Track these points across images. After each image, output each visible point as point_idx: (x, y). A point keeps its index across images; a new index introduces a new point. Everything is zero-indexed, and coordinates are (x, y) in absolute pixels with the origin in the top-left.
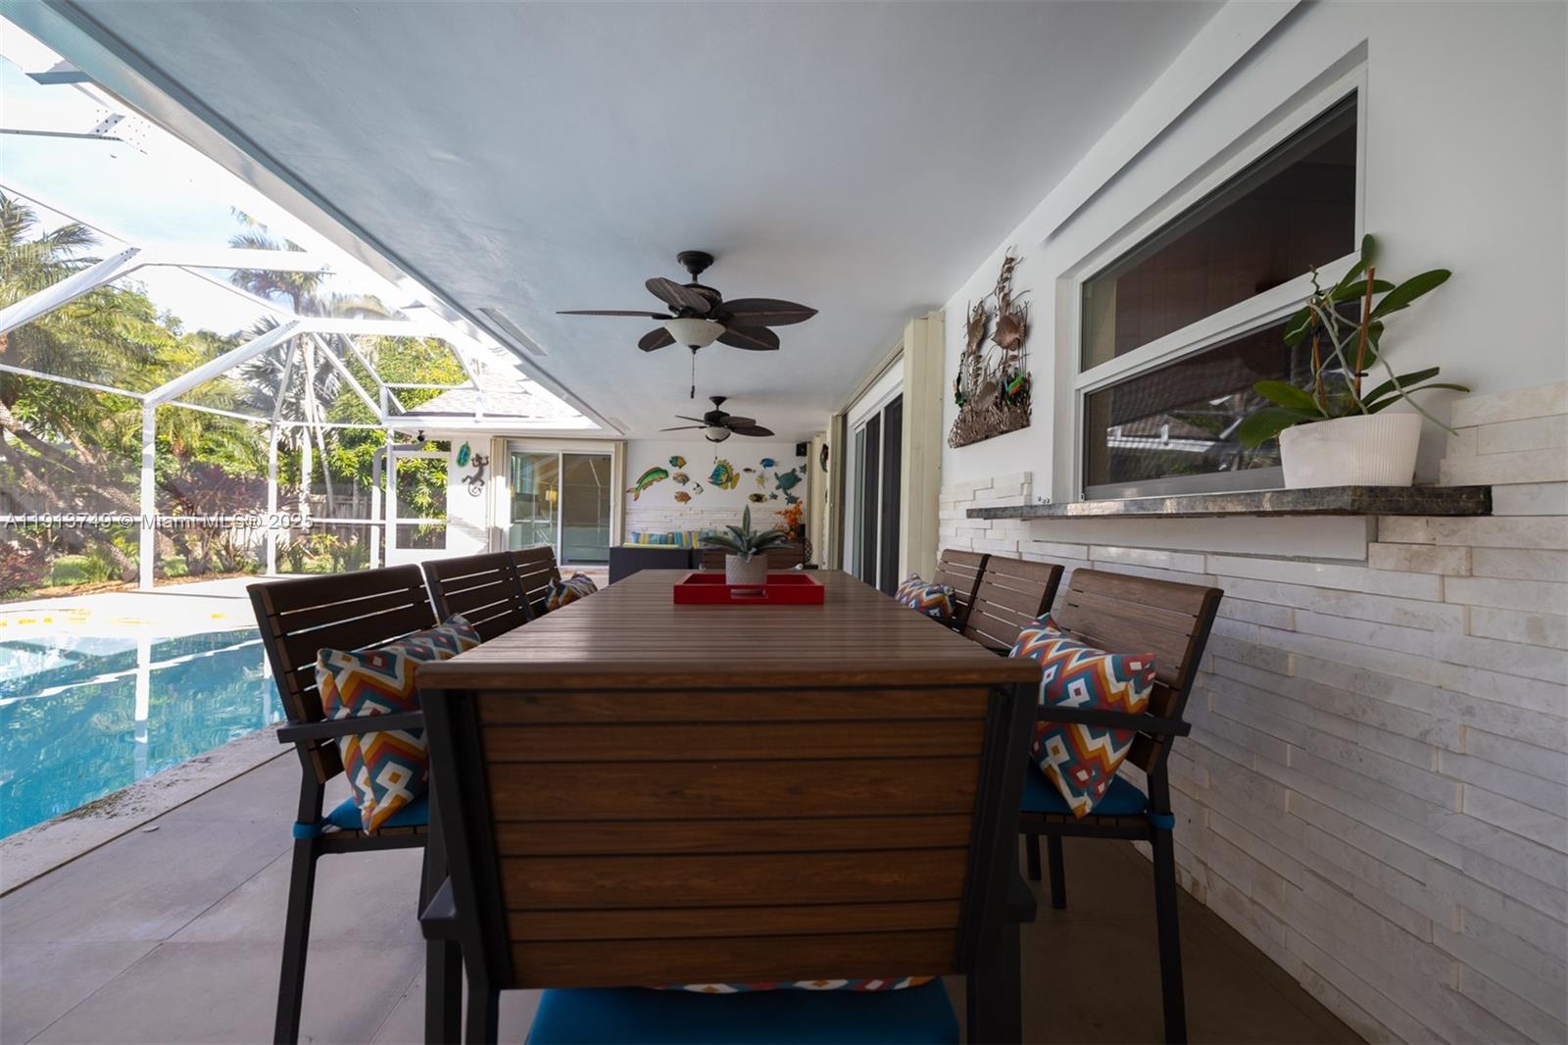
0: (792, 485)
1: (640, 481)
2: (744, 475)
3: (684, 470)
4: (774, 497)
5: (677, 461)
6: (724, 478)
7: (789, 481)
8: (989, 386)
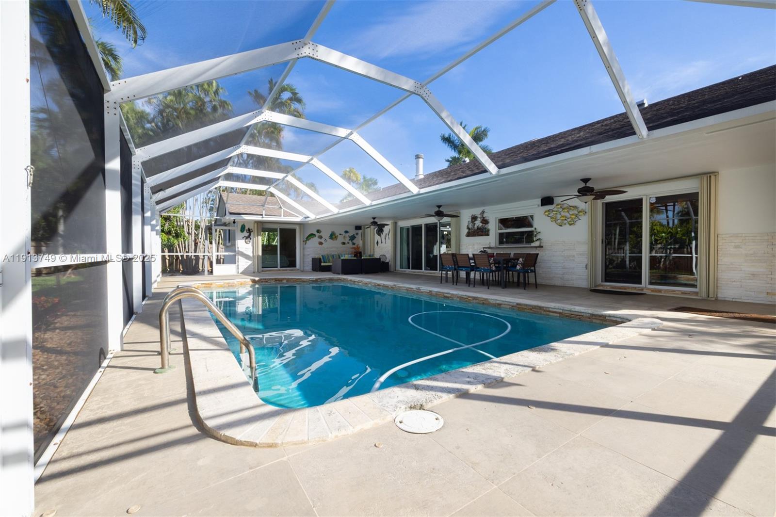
0: (353, 240)
1: (307, 238)
2: (339, 235)
3: (321, 234)
4: (348, 243)
5: (318, 231)
6: (334, 237)
7: (353, 238)
8: (478, 228)
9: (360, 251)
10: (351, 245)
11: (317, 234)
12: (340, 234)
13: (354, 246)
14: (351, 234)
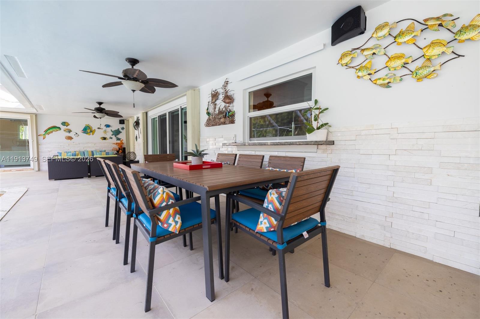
0: (118, 134)
1: (46, 131)
2: (97, 130)
3: (69, 127)
4: (111, 138)
5: (64, 124)
6: (88, 131)
8: (220, 112)
9: (124, 147)
10: (114, 140)
11: (63, 128)
12: (99, 128)
13: (119, 142)
14: (114, 128)
